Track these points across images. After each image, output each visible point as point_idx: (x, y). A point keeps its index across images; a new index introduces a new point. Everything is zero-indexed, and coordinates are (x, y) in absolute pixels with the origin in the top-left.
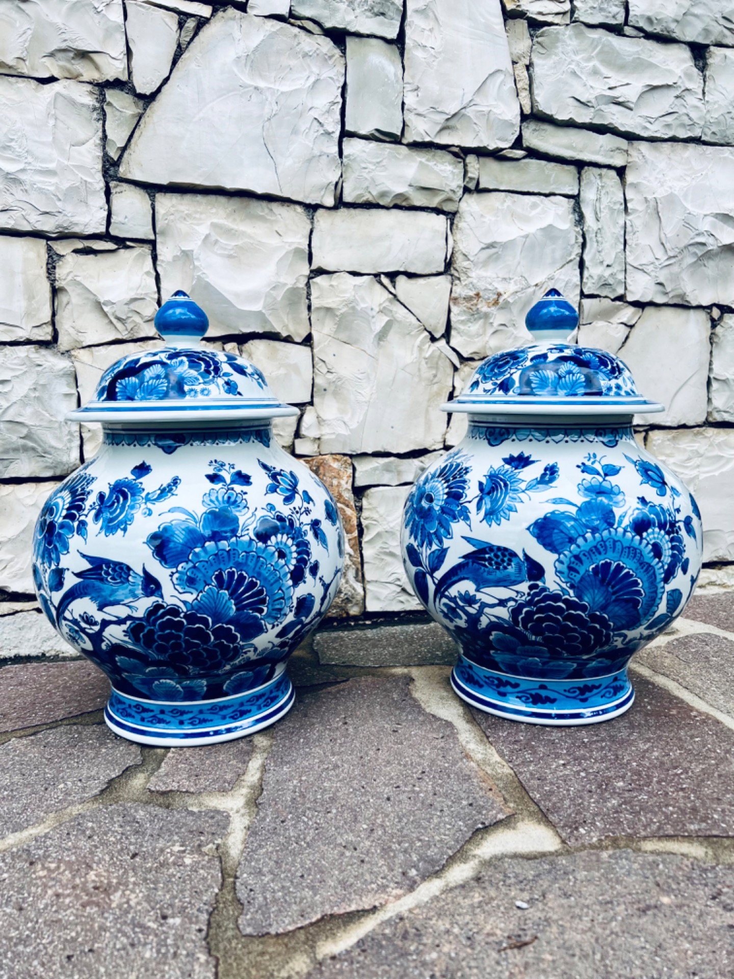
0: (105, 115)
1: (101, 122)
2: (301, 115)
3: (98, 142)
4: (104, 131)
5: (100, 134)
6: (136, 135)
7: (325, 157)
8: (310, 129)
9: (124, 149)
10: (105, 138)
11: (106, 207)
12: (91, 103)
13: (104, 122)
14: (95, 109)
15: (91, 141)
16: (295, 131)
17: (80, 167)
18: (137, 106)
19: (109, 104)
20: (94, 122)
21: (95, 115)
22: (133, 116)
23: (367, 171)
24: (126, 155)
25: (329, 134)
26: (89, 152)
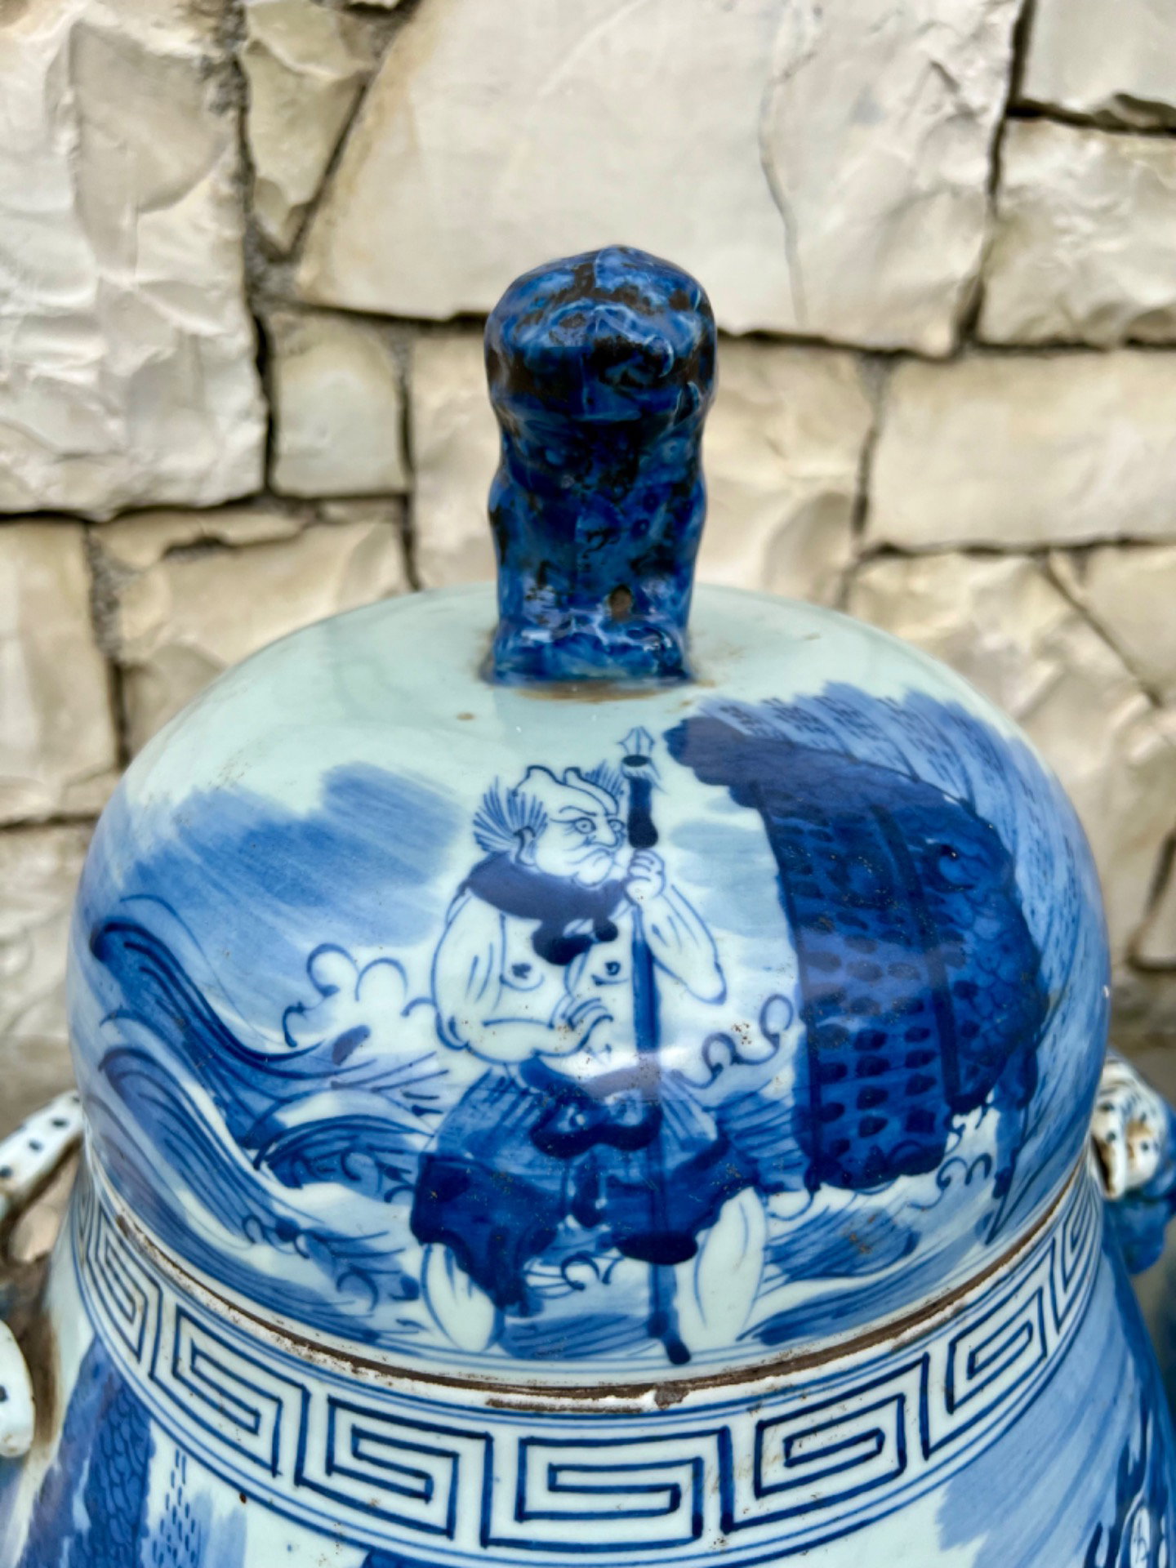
0: (243, 87)
1: (232, 114)
2: (889, 52)
3: (226, 189)
4: (244, 147)
5: (229, 158)
6: (350, 152)
7: (944, 201)
8: (911, 101)
9: (310, 208)
10: (246, 172)
11: (260, 408)
12: (196, 51)
13: (244, 110)
14: (208, 69)
15: (203, 189)
16: (865, 111)
17: (173, 289)
18: (352, 47)
19: (257, 48)
20: (208, 117)
21: (211, 92)
22: (340, 87)
23: (1067, 239)
24: (317, 226)
25: (967, 115)
26: (199, 229)
